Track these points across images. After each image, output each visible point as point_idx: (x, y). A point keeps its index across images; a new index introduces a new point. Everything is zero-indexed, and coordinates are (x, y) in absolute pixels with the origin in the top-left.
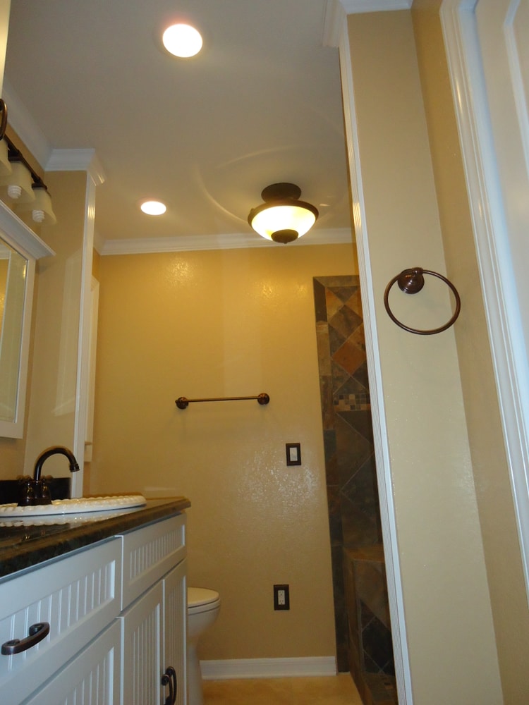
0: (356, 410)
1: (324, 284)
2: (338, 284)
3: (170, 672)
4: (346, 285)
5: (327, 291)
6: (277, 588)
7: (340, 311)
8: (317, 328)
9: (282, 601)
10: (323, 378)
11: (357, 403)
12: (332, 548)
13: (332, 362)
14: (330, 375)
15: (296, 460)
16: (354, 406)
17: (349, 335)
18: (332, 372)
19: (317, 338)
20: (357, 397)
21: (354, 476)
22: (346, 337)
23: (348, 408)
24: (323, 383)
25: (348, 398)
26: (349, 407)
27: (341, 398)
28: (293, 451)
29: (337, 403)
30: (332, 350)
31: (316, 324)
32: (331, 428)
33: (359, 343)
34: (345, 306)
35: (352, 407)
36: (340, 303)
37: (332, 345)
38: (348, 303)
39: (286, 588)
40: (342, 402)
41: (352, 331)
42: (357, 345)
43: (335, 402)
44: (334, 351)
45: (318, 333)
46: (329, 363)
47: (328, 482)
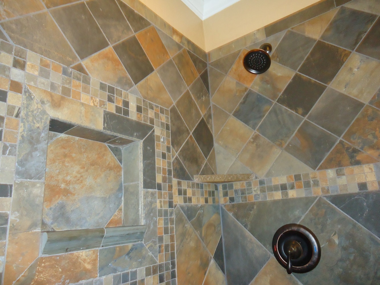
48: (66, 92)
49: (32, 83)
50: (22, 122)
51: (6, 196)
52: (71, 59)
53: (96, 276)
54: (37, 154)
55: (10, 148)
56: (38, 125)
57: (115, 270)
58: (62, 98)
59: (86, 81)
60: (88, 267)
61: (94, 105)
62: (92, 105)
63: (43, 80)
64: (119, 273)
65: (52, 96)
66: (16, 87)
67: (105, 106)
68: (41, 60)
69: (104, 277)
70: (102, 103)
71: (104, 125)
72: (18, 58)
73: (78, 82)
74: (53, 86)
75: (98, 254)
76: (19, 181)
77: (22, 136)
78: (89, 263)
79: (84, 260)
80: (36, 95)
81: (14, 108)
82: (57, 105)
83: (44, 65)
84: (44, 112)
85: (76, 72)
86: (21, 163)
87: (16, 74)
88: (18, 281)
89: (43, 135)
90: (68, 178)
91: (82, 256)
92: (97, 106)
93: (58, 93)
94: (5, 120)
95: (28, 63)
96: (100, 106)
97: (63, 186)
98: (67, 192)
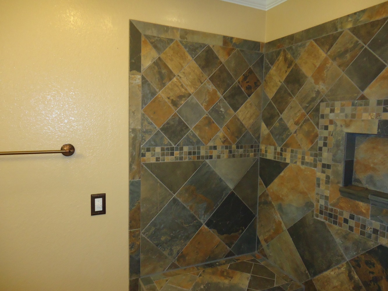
0: (161, 161)
1: (140, 30)
2: (153, 33)
4: (163, 36)
5: (143, 39)
7: (154, 62)
8: (130, 78)
10: (133, 131)
11: (162, 156)
12: (130, 281)
13: (143, 115)
14: (140, 128)
15: (101, 210)
16: (159, 158)
17: (160, 89)
18: (142, 125)
19: (129, 88)
20: (162, 149)
21: (153, 220)
22: (158, 90)
23: (153, 160)
24: (133, 135)
25: (155, 151)
26: (155, 160)
27: (148, 150)
28: (99, 202)
29: (143, 155)
30: (144, 103)
31: (130, 74)
32: (137, 179)
33: (169, 98)
34: (159, 58)
35: (158, 159)
36: (154, 54)
37: (144, 97)
38: (162, 56)
40: (148, 154)
41: (163, 85)
42: (167, 100)
43: (142, 154)
44: (145, 104)
45: (130, 84)
46: (139, 116)
47: (131, 227)
48: (353, 116)
49: (337, 118)
50: (334, 138)
51: (329, 169)
52: (356, 95)
53: (368, 218)
54: (339, 152)
55: (330, 150)
56: (339, 138)
57: (382, 222)
58: (351, 121)
59: (367, 104)
60: (364, 211)
61: (372, 118)
62: (370, 118)
63: (342, 114)
64: (385, 225)
65: (345, 121)
66: (331, 122)
67: (380, 117)
68: (341, 104)
69: (374, 222)
70: (378, 115)
71: (378, 130)
72: (332, 108)
73: (360, 107)
74: (346, 116)
75: (370, 207)
76: (333, 163)
77: (334, 144)
78: (365, 209)
79: (362, 207)
80: (339, 123)
81: (330, 132)
82: (348, 125)
83: (343, 105)
84: (342, 131)
85: (360, 102)
86: (334, 156)
87: (332, 116)
88: (334, 202)
89: (341, 142)
90: (376, 161)
91: (360, 204)
92: (373, 119)
93: (349, 118)
94: (328, 138)
95: (336, 108)
96: (376, 118)
97: (372, 165)
98: (374, 169)
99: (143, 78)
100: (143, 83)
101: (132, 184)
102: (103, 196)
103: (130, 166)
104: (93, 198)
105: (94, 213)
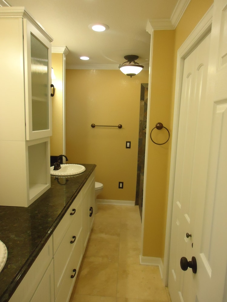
1: (144, 86)
3: (91, 208)
5: (145, 89)
6: (120, 183)
8: (140, 103)
9: (121, 186)
15: (129, 147)
18: (144, 119)
28: (128, 144)
31: (141, 101)
32: (141, 138)
39: (122, 183)
43: (144, 129)
45: (140, 105)
46: (143, 116)
47: (138, 154)
99: (145, 102)
100: (145, 104)
101: (139, 139)
102: (130, 142)
103: (139, 133)
104: (127, 142)
105: (127, 147)
